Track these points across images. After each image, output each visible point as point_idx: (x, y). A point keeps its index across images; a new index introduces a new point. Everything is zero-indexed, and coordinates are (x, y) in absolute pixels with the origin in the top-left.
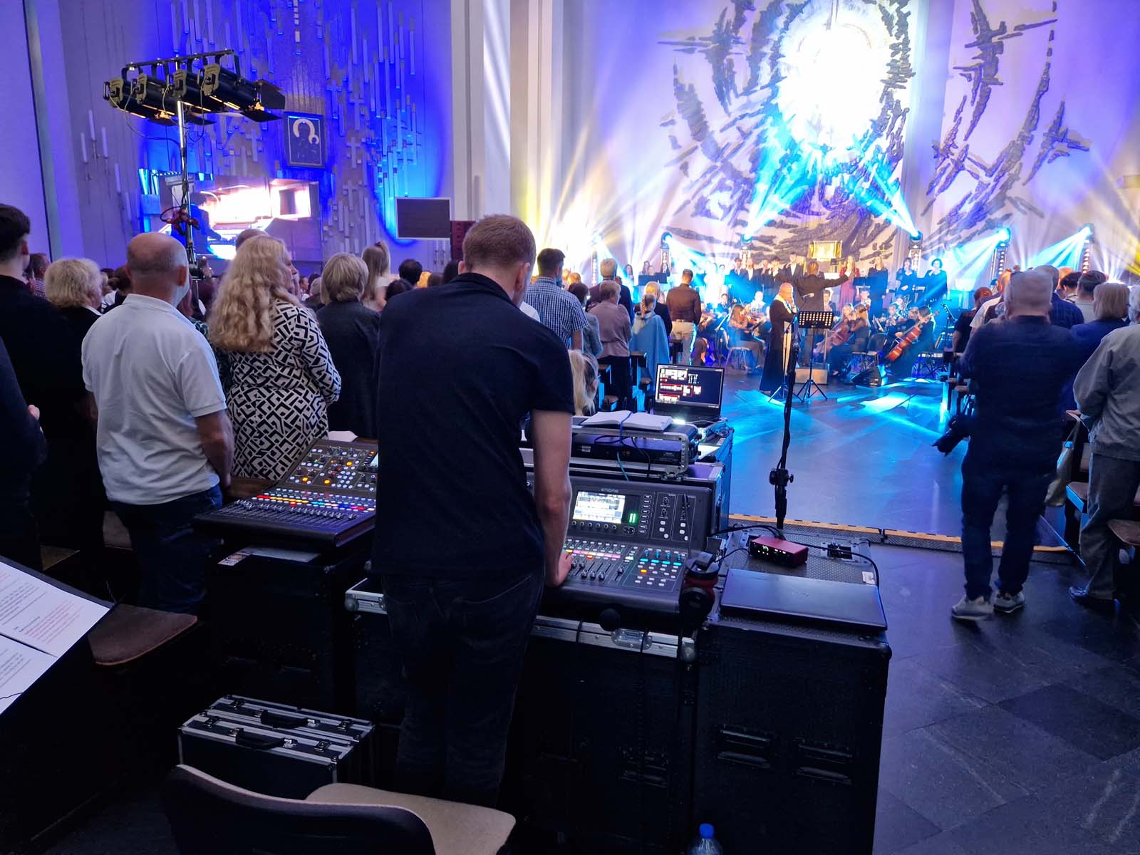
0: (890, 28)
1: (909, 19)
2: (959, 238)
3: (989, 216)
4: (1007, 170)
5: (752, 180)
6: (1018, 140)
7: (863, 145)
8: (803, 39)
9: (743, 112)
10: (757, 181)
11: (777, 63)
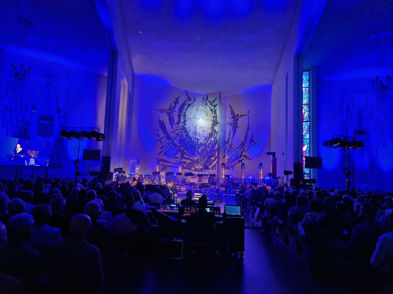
0: (212, 112)
1: (216, 111)
2: (232, 164)
3: (239, 159)
4: (242, 148)
5: (179, 146)
6: (243, 141)
7: (207, 139)
8: (191, 112)
9: (176, 129)
10: (181, 147)
11: (185, 117)
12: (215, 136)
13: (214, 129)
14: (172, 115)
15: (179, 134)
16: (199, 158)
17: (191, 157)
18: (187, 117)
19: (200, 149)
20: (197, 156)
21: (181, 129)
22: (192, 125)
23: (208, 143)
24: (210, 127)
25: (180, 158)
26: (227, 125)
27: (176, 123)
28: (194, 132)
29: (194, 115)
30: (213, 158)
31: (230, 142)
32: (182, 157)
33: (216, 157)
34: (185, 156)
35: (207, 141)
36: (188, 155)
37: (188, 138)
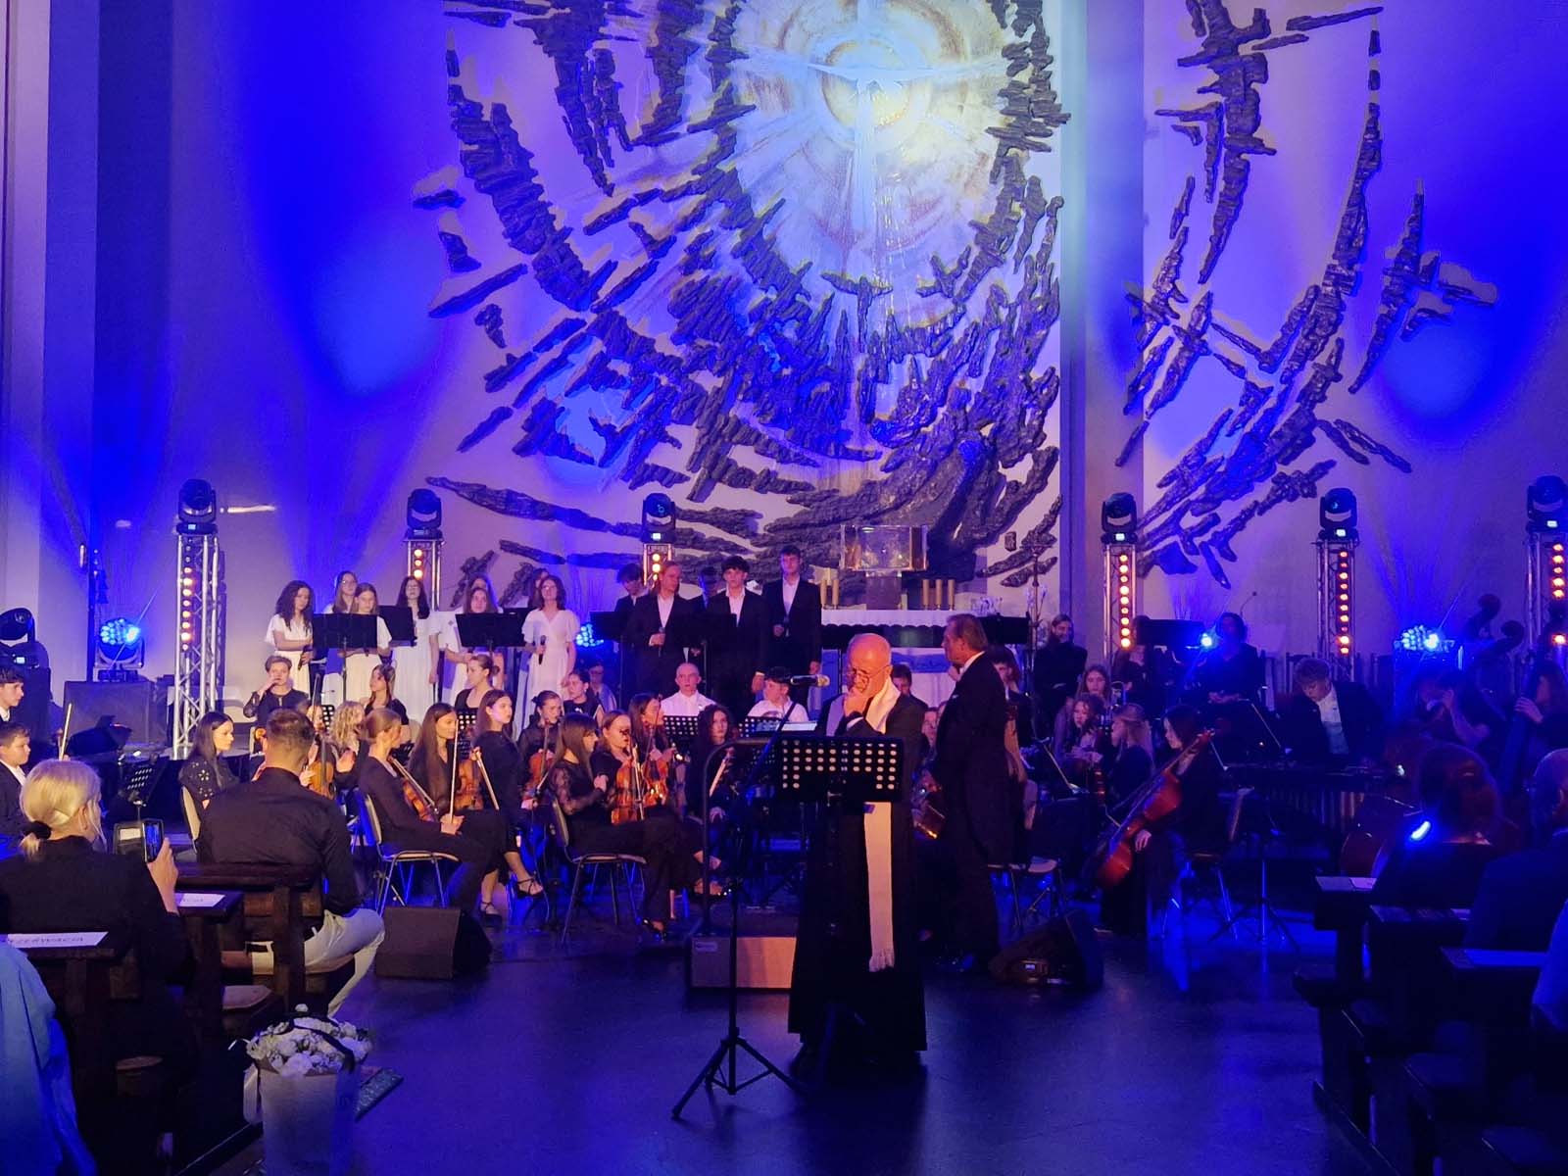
2: (1216, 520)
3: (1280, 468)
4: (1308, 354)
5: (679, 360)
6: (1324, 284)
7: (960, 284)
8: (791, 20)
9: (645, 187)
10: (695, 366)
11: (728, 72)
12: (1033, 252)
13: (1020, 173)
14: (599, 45)
15: (670, 242)
16: (886, 469)
17: (806, 463)
18: (748, 74)
19: (886, 382)
20: (861, 457)
21: (687, 191)
22: (805, 149)
23: (963, 325)
24: (984, 157)
25: (695, 477)
26: (1155, 133)
27: (634, 131)
28: (822, 225)
29: (822, 50)
30: (1020, 472)
31: (1185, 300)
32: (716, 468)
33: (1053, 454)
34: (744, 456)
35: (961, 301)
36: (773, 448)
37: (770, 276)
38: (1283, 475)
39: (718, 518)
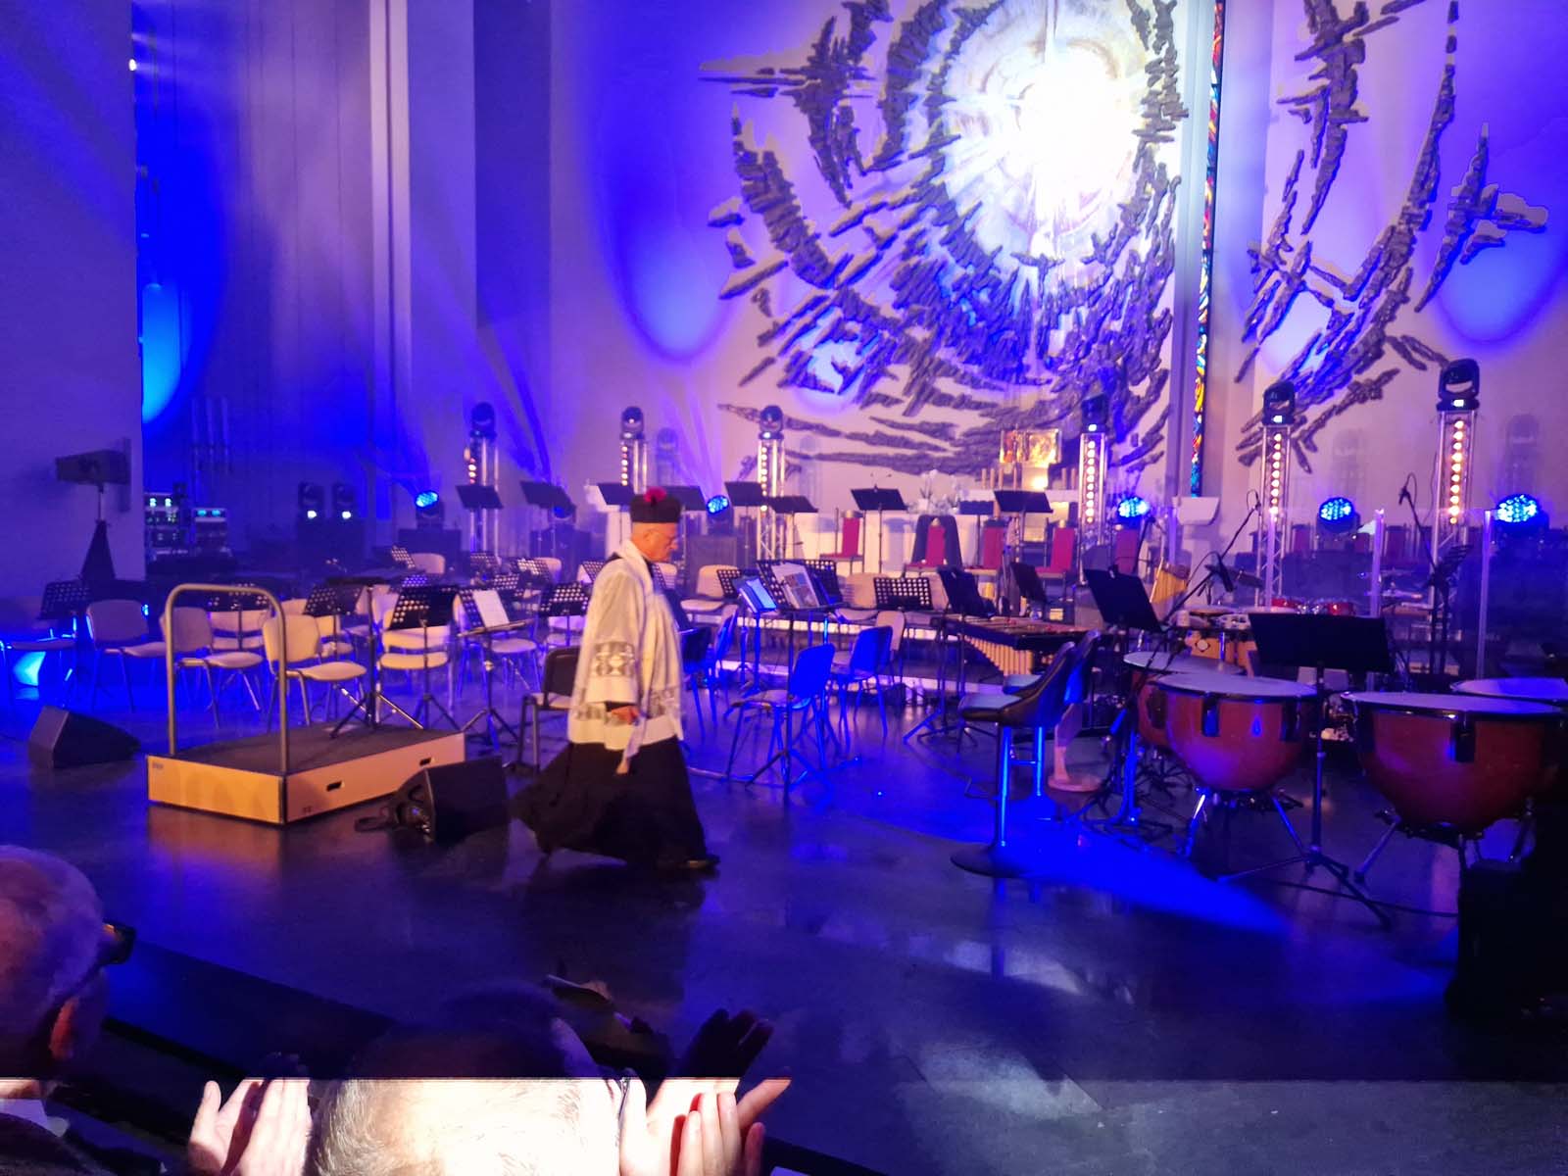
0: (1144, 38)
4: (1383, 283)
5: (898, 321)
6: (1400, 224)
7: (1110, 251)
8: (992, 70)
9: (875, 200)
10: (909, 323)
11: (940, 114)
13: (1151, 160)
15: (893, 238)
16: (1053, 391)
17: (994, 388)
18: (956, 113)
19: (1056, 328)
20: (1035, 383)
21: (905, 202)
22: (1000, 164)
23: (1111, 281)
24: (1130, 153)
25: (908, 400)
26: (1276, 119)
27: (868, 163)
28: (1013, 218)
29: (1017, 90)
30: (1140, 390)
31: (1291, 249)
32: (924, 393)
33: (1166, 373)
34: (945, 385)
35: (1110, 264)
36: (968, 378)
37: (968, 259)
38: (1357, 384)
39: (922, 428)
